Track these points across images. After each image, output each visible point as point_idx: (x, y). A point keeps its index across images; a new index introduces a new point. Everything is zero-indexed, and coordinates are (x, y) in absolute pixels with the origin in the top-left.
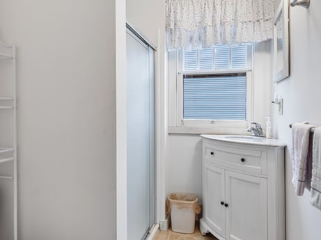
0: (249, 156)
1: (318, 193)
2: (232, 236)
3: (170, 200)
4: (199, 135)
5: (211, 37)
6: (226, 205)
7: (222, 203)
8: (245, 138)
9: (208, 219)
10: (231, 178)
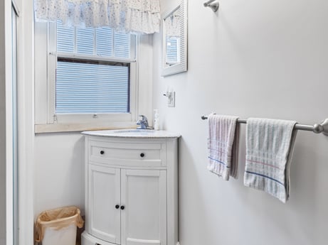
0: (149, 150)
1: (254, 175)
2: (129, 239)
3: (42, 223)
4: (79, 132)
5: (98, 17)
6: (123, 208)
7: (117, 207)
8: (132, 131)
9: (94, 229)
10: (128, 176)
